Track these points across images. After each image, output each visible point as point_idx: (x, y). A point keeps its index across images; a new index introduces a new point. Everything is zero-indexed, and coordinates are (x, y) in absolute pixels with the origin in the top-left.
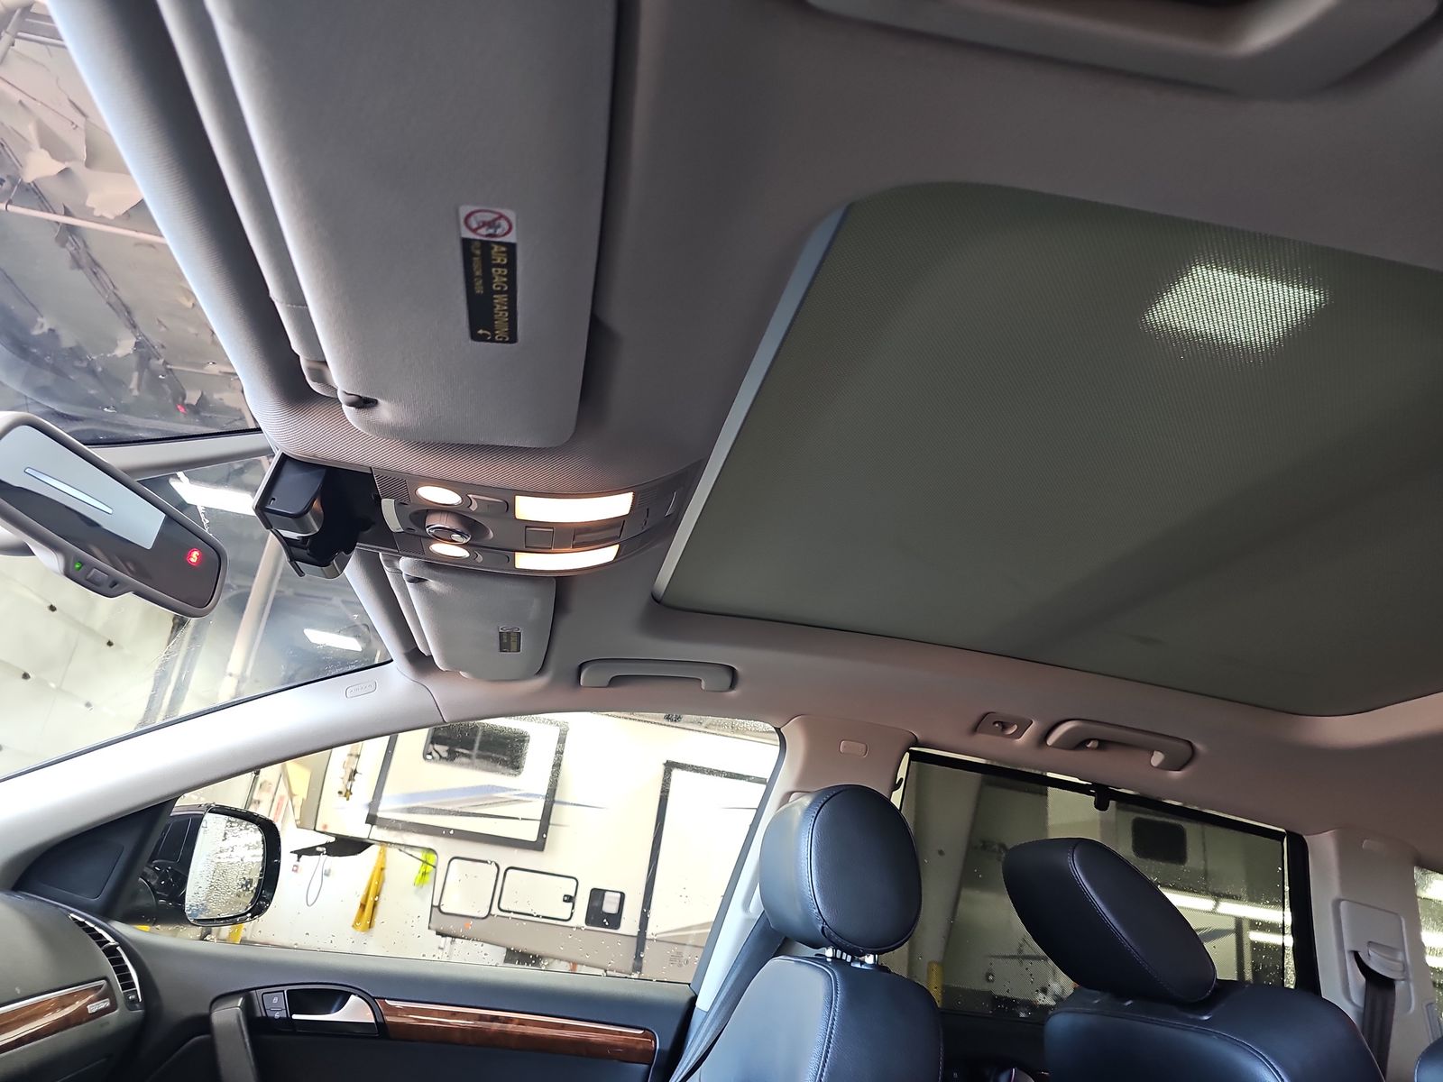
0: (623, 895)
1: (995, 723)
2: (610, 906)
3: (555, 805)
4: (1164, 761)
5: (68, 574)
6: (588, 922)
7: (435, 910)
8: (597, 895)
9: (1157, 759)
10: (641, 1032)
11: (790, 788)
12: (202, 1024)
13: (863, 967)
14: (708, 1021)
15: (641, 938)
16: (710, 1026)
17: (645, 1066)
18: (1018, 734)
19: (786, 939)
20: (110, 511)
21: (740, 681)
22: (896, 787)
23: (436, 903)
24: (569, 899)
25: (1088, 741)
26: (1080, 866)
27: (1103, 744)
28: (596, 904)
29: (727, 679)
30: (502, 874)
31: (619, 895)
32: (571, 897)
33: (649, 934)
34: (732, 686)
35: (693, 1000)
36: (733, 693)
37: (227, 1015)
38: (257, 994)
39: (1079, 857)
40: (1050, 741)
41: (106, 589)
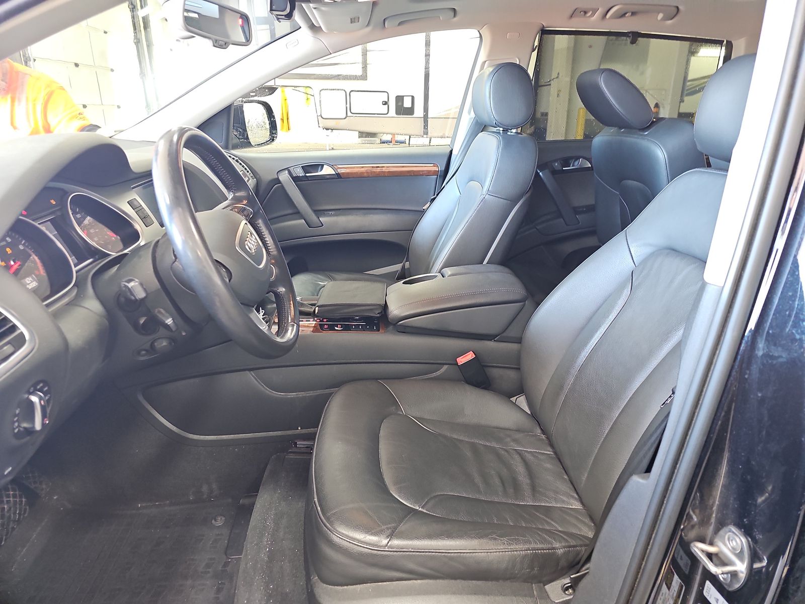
0: (413, 97)
1: (581, 12)
2: (407, 103)
3: (368, 52)
4: (663, 17)
5: (214, 46)
6: (397, 113)
7: (320, 118)
8: (400, 99)
9: (660, 16)
10: (432, 165)
11: (485, 60)
12: (277, 181)
13: (512, 134)
14: (457, 158)
15: (426, 118)
16: (459, 158)
17: (436, 176)
18: (593, 15)
19: (485, 126)
20: (201, 6)
21: (458, 13)
22: (534, 50)
23: (319, 114)
24: (385, 103)
25: (626, 14)
26: (604, 81)
27: (633, 14)
28: (400, 104)
29: (452, 14)
30: (348, 95)
31: (411, 97)
32: (386, 102)
33: (429, 116)
34: (455, 16)
35: (451, 152)
36: (455, 19)
37: (284, 177)
38: (291, 169)
39: (603, 78)
40: (608, 16)
41: (224, 46)
